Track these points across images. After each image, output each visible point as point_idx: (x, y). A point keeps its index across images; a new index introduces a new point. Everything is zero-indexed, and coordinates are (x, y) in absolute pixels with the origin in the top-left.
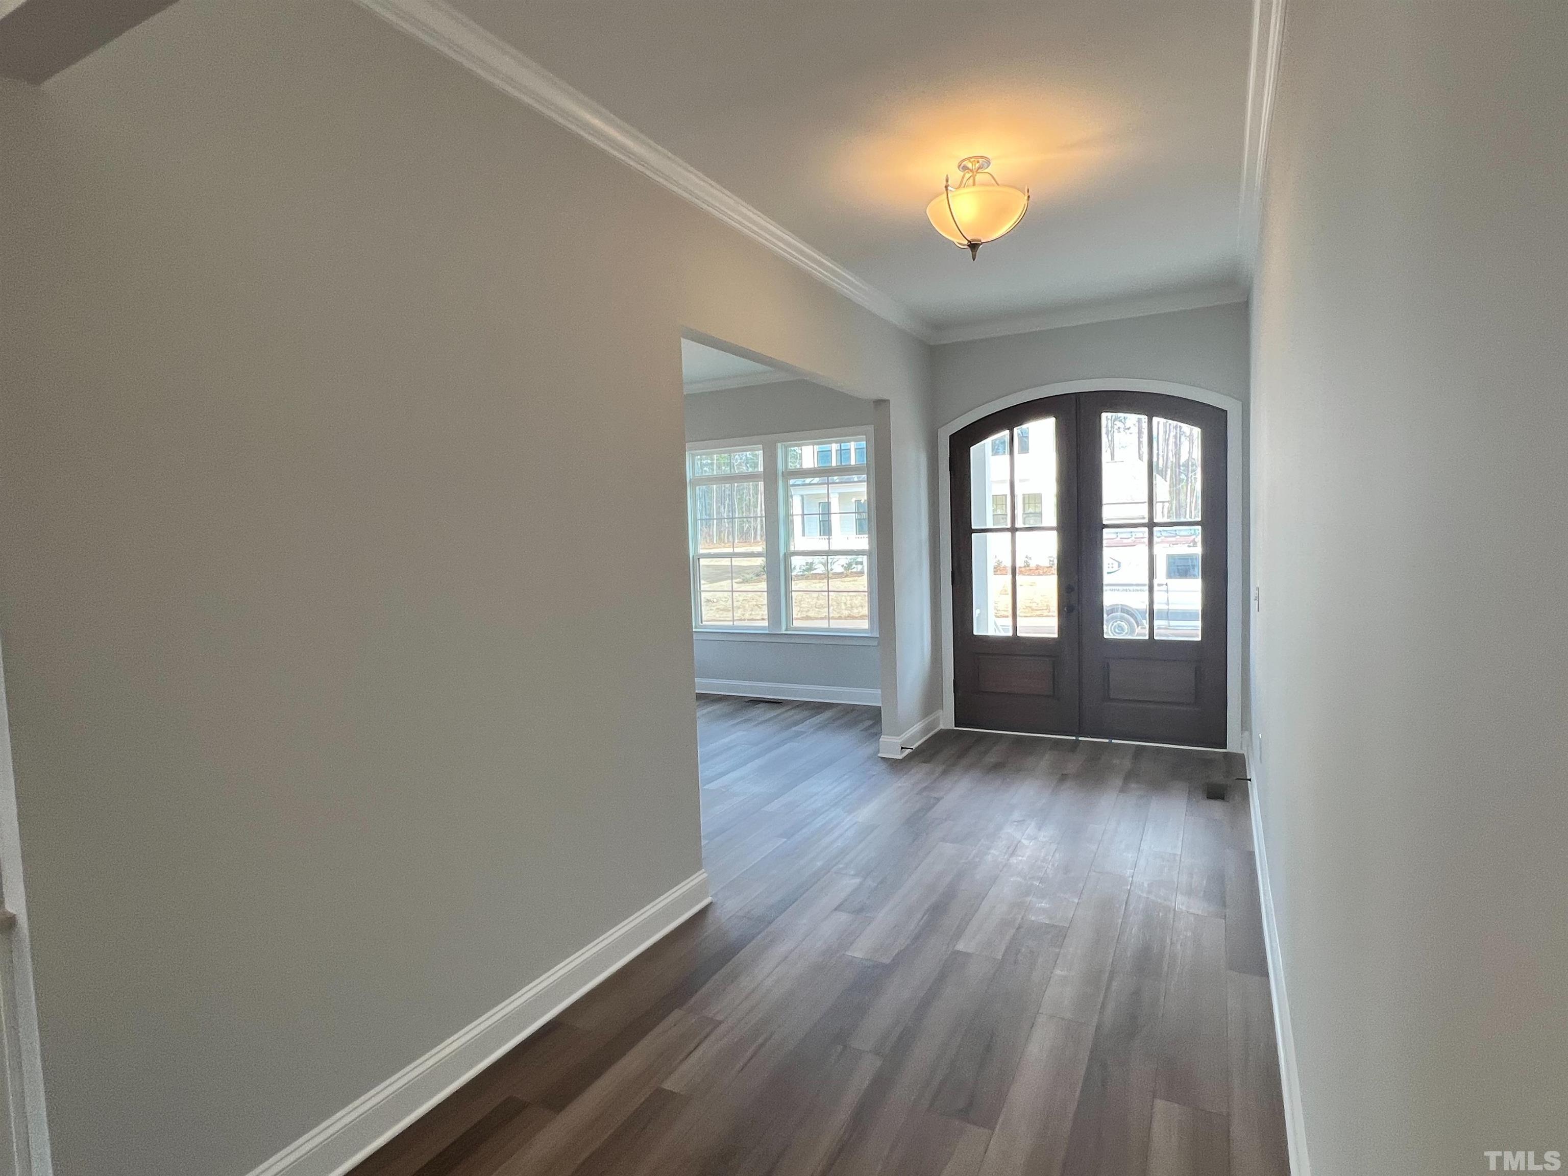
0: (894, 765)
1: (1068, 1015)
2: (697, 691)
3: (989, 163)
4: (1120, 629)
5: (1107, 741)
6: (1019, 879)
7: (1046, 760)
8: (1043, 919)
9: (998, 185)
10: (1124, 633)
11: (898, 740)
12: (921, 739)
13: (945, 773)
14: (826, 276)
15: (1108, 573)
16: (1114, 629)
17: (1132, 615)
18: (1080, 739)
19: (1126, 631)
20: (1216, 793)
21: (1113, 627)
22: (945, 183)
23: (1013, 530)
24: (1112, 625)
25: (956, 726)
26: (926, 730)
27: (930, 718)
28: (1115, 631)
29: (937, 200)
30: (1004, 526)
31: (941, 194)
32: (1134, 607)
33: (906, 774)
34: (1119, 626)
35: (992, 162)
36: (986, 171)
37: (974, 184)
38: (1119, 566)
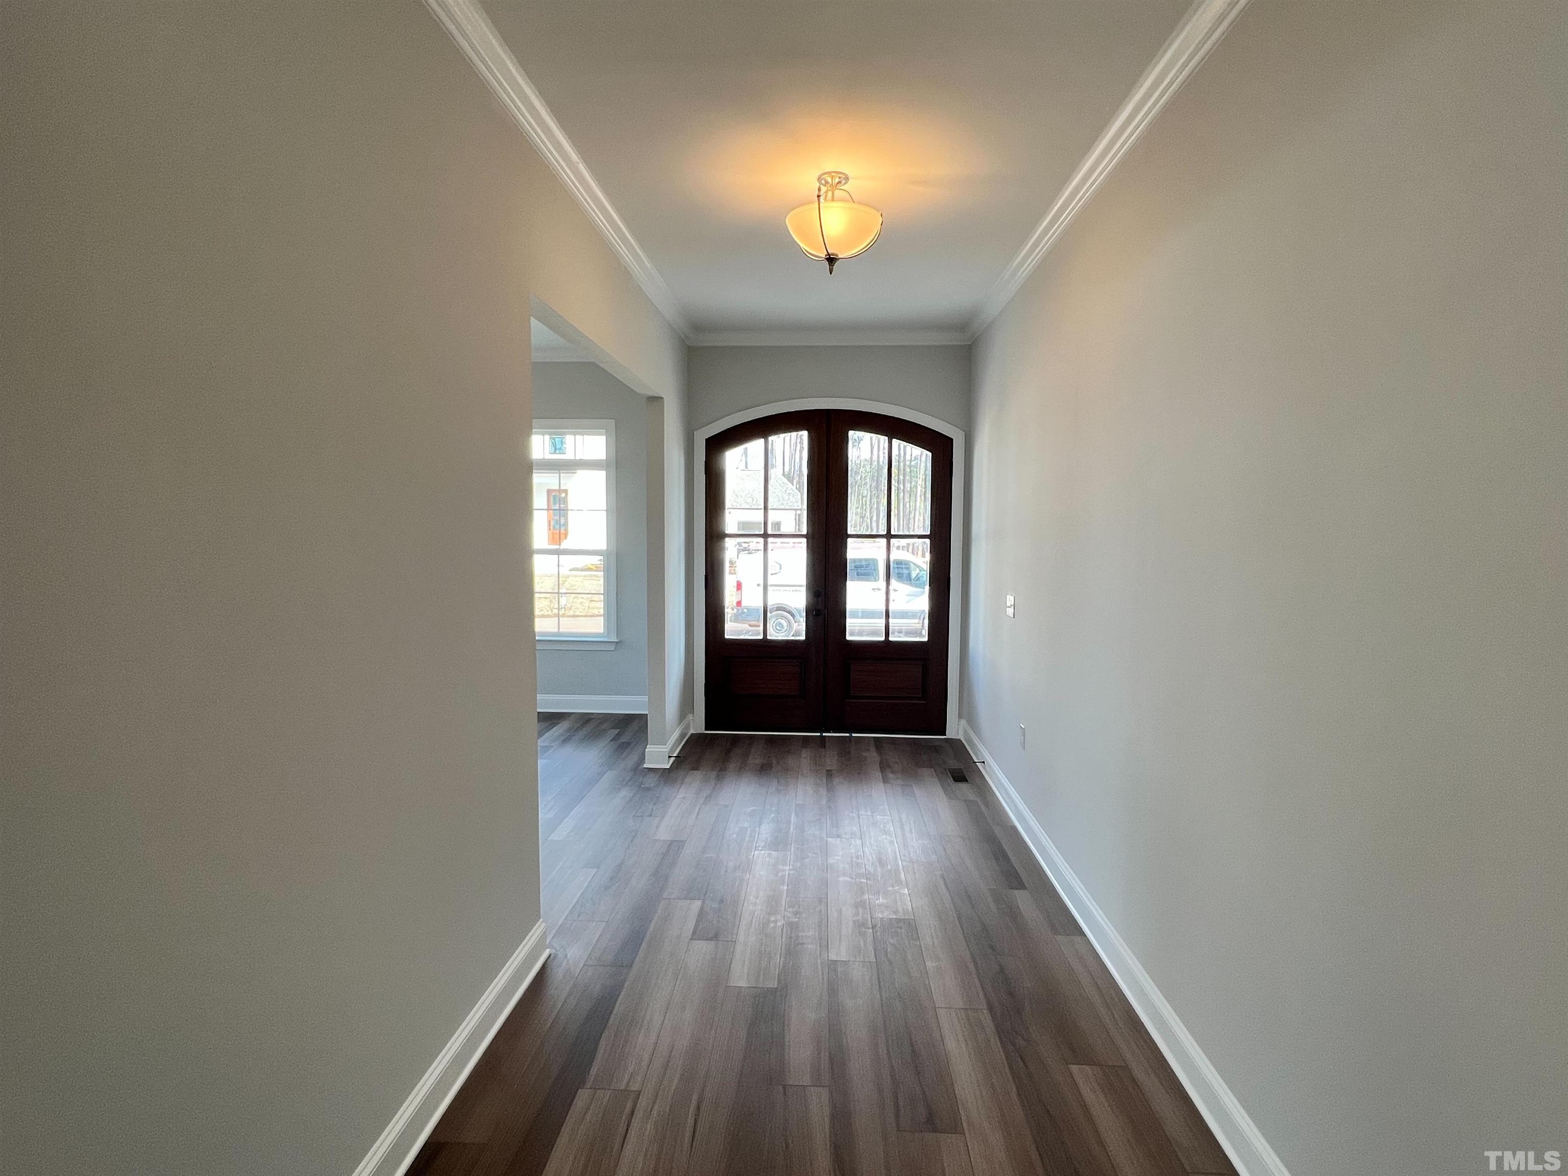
0: (666, 775)
1: (961, 1004)
2: (539, 710)
3: (847, 179)
4: (781, 626)
5: (848, 735)
6: (847, 879)
7: (806, 757)
8: (887, 915)
9: (854, 202)
10: (784, 630)
11: (665, 749)
12: (679, 745)
13: (719, 778)
14: (631, 261)
15: (772, 574)
16: (776, 626)
17: (789, 612)
18: (824, 734)
19: (786, 628)
20: (959, 777)
21: (774, 625)
22: (817, 192)
23: (765, 536)
24: (774, 622)
25: (706, 729)
26: (682, 736)
27: (685, 722)
28: (777, 629)
29: (807, 207)
30: (757, 533)
31: (812, 202)
32: (793, 607)
33: (682, 784)
34: (780, 624)
35: (850, 181)
36: (842, 188)
37: (833, 200)
38: (781, 569)
